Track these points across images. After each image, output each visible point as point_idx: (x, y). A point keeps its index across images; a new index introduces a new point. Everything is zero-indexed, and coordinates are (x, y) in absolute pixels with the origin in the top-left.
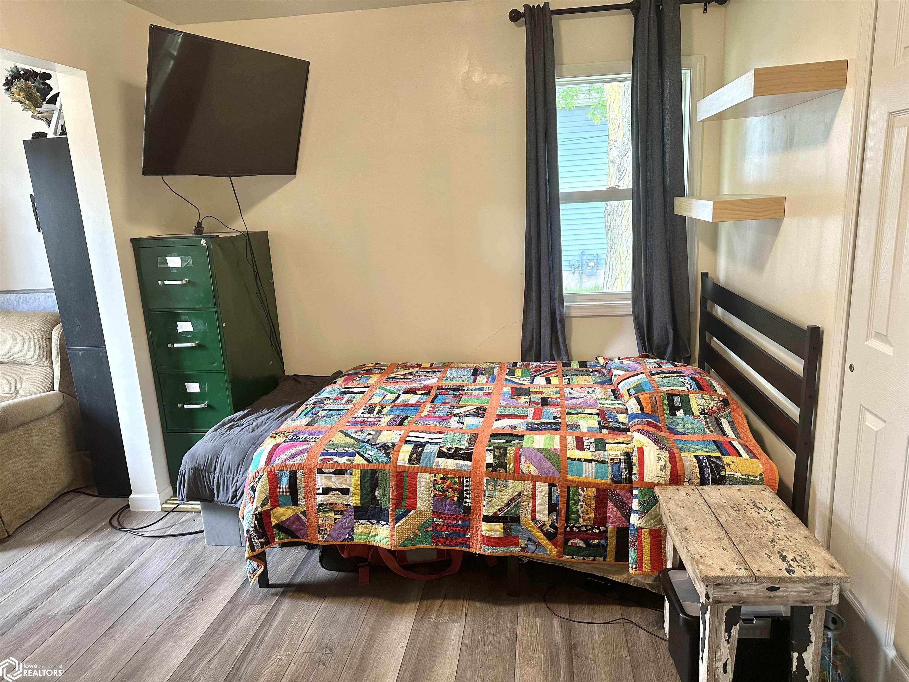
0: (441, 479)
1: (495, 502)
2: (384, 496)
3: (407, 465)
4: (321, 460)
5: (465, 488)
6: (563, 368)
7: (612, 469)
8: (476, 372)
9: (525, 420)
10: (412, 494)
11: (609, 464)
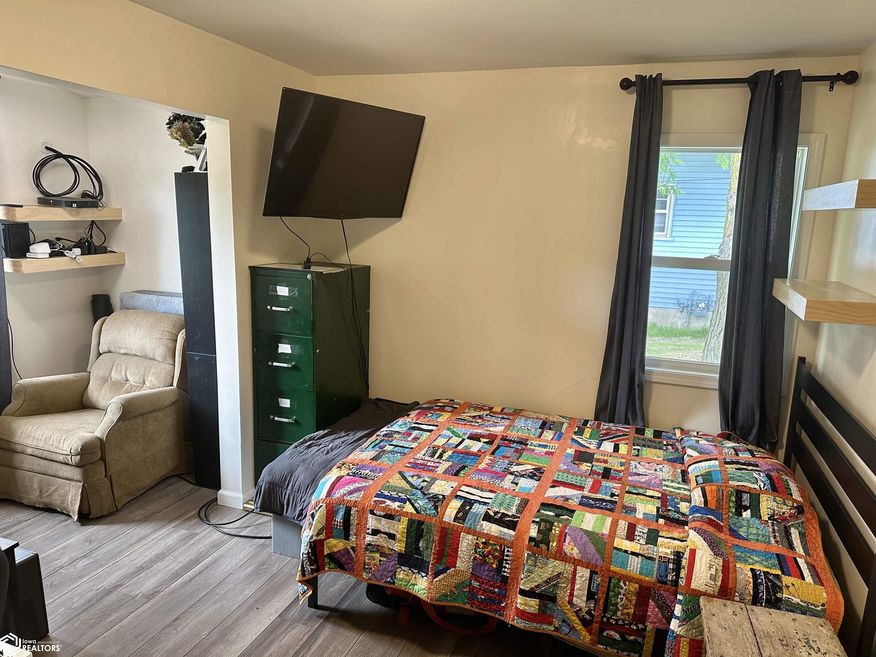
0: (483, 543)
1: (533, 578)
2: (427, 548)
3: (452, 522)
4: (375, 501)
5: (505, 558)
6: (636, 435)
7: (659, 568)
8: (544, 425)
9: (581, 492)
10: (453, 552)
11: (657, 561)
